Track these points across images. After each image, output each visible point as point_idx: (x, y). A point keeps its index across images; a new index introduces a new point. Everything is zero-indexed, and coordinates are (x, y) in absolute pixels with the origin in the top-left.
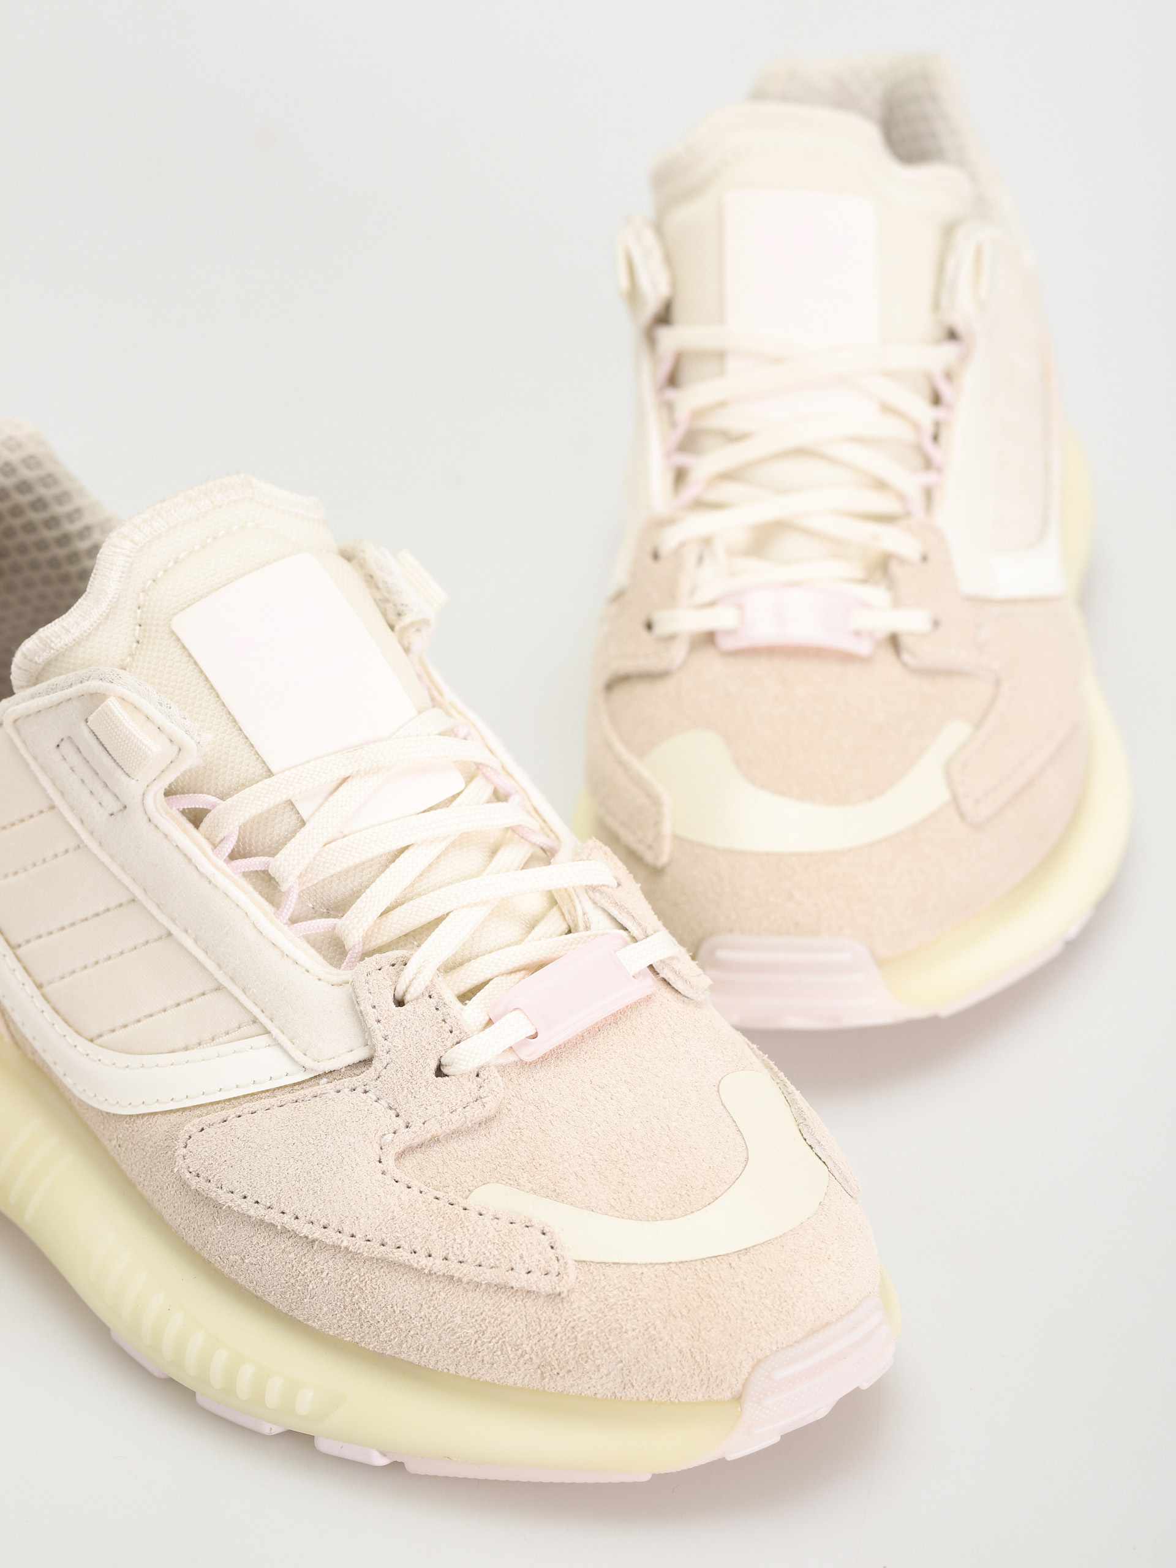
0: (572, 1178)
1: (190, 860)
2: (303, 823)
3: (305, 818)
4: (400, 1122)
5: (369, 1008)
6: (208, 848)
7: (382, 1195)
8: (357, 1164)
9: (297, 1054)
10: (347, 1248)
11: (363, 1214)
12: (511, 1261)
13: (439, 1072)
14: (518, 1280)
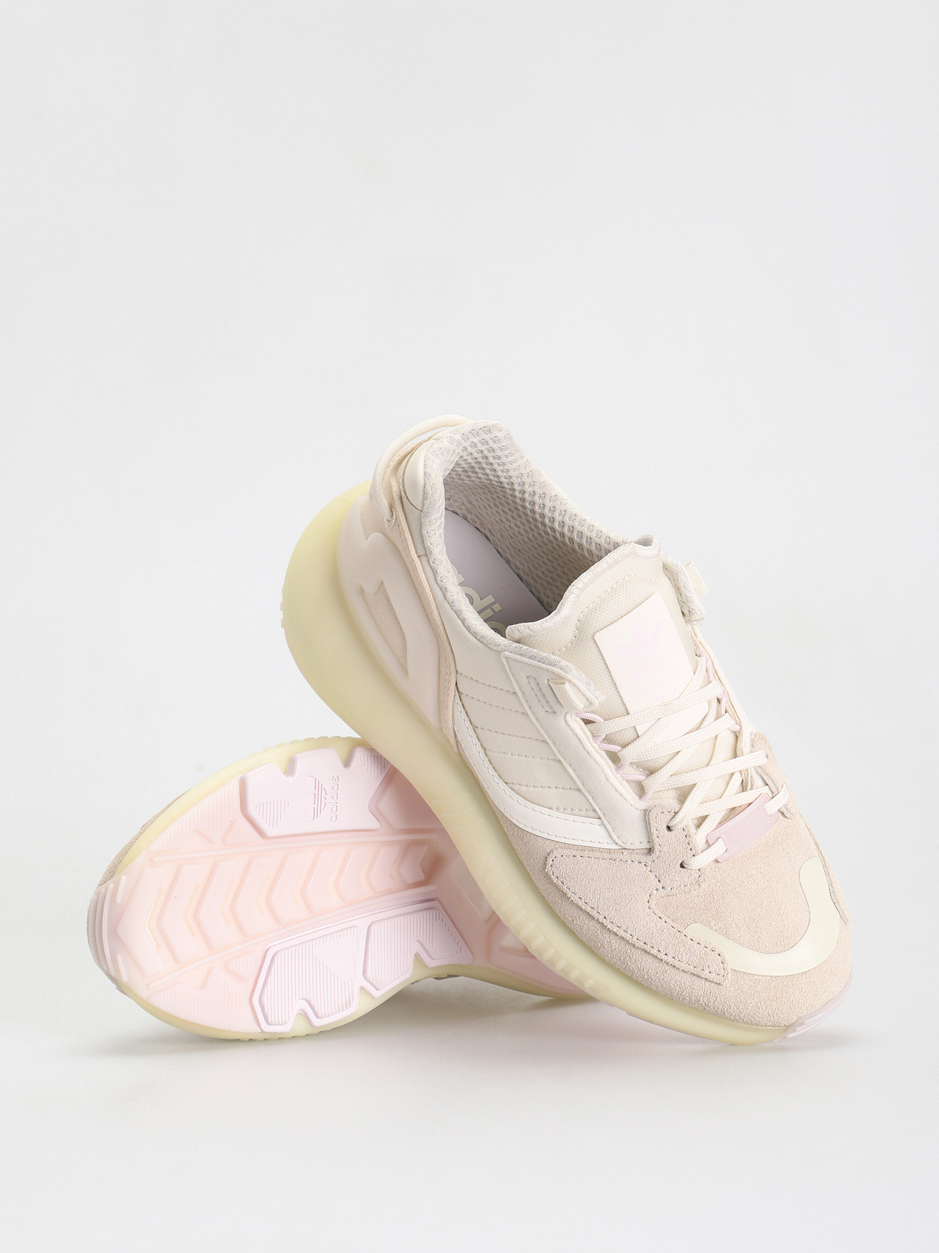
0: (734, 926)
1: (582, 743)
2: (638, 737)
3: (639, 735)
4: (661, 885)
5: (655, 830)
6: (590, 737)
7: (648, 921)
8: (638, 902)
9: (615, 837)
10: (628, 940)
11: (638, 927)
12: (703, 967)
13: (682, 866)
14: (705, 974)
